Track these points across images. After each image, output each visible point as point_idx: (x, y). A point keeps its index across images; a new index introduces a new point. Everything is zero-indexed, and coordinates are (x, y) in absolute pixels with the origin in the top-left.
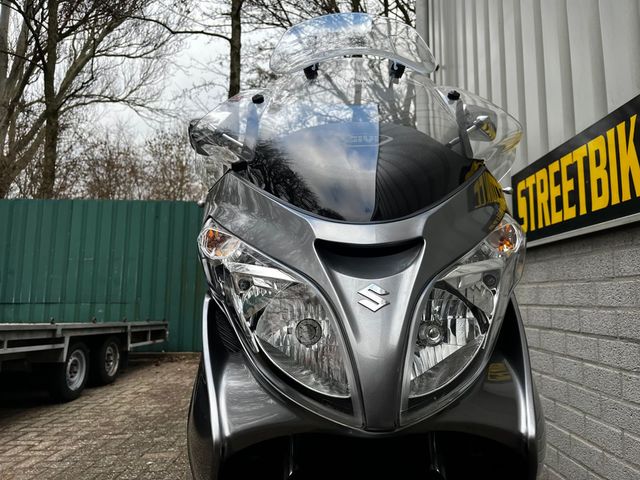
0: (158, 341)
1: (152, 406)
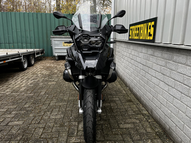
0: (42, 54)
1: (46, 72)
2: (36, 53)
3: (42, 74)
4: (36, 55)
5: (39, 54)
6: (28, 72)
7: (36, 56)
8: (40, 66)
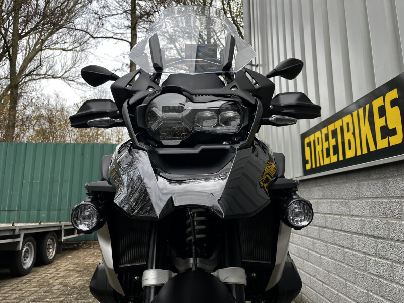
1: (78, 279)
2: (65, 230)
3: (66, 285)
4: (64, 236)
5: (73, 234)
6: (30, 281)
7: (63, 238)
8: (68, 264)
